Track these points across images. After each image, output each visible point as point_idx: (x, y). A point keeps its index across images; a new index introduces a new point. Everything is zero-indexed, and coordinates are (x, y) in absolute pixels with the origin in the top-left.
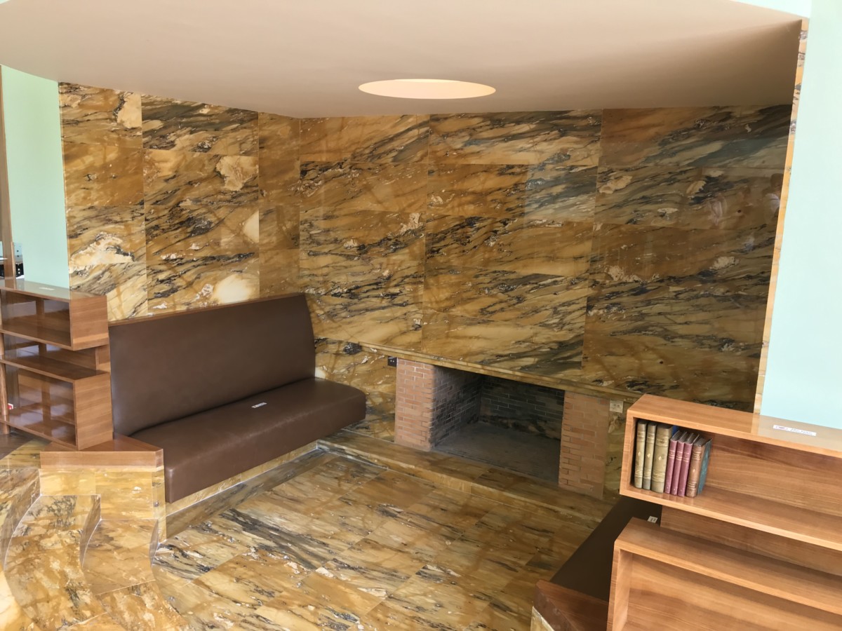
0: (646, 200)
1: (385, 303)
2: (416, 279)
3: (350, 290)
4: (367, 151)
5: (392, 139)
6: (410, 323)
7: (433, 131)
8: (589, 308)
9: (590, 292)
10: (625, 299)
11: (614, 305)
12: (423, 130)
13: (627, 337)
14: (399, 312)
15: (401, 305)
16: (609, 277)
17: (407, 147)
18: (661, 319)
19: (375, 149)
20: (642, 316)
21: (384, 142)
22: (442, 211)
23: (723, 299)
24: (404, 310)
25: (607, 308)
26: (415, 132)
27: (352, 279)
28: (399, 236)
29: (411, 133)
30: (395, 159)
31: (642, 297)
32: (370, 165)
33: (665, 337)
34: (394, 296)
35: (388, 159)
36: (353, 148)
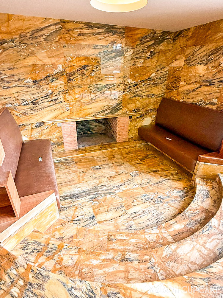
0: (137, 58)
1: (51, 104)
2: (65, 92)
3: (33, 101)
4: (28, 35)
5: (42, 30)
6: (65, 109)
7: (63, 27)
8: (123, 92)
9: (124, 87)
10: (132, 88)
11: (129, 90)
12: (58, 26)
13: (132, 99)
14: (59, 106)
15: (60, 103)
16: (128, 82)
17: (51, 34)
18: (140, 92)
19: (33, 34)
20: (136, 92)
21: (37, 31)
22: (72, 64)
23: (153, 84)
24: (61, 104)
25: (128, 91)
26: (54, 27)
27: (32, 97)
28: (54, 75)
29: (52, 27)
30: (45, 40)
31: (136, 87)
32: (32, 42)
33: (141, 97)
34: (55, 100)
35: (42, 39)
36: (19, 32)
